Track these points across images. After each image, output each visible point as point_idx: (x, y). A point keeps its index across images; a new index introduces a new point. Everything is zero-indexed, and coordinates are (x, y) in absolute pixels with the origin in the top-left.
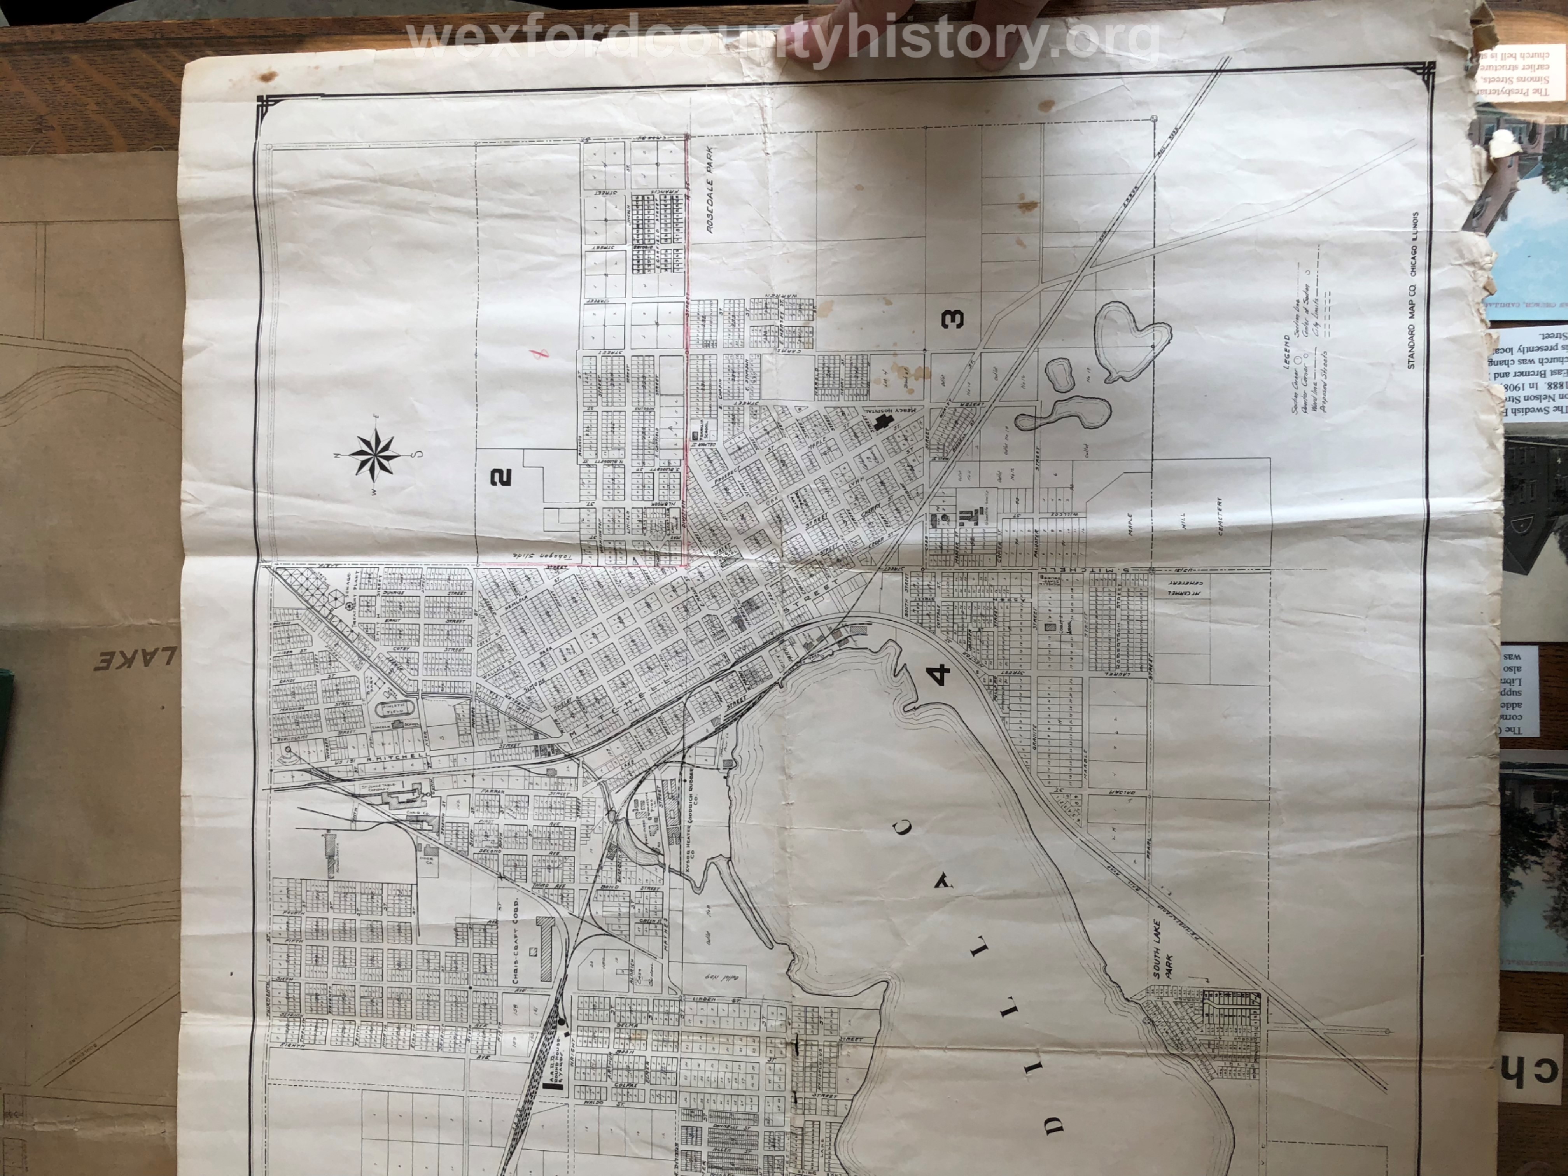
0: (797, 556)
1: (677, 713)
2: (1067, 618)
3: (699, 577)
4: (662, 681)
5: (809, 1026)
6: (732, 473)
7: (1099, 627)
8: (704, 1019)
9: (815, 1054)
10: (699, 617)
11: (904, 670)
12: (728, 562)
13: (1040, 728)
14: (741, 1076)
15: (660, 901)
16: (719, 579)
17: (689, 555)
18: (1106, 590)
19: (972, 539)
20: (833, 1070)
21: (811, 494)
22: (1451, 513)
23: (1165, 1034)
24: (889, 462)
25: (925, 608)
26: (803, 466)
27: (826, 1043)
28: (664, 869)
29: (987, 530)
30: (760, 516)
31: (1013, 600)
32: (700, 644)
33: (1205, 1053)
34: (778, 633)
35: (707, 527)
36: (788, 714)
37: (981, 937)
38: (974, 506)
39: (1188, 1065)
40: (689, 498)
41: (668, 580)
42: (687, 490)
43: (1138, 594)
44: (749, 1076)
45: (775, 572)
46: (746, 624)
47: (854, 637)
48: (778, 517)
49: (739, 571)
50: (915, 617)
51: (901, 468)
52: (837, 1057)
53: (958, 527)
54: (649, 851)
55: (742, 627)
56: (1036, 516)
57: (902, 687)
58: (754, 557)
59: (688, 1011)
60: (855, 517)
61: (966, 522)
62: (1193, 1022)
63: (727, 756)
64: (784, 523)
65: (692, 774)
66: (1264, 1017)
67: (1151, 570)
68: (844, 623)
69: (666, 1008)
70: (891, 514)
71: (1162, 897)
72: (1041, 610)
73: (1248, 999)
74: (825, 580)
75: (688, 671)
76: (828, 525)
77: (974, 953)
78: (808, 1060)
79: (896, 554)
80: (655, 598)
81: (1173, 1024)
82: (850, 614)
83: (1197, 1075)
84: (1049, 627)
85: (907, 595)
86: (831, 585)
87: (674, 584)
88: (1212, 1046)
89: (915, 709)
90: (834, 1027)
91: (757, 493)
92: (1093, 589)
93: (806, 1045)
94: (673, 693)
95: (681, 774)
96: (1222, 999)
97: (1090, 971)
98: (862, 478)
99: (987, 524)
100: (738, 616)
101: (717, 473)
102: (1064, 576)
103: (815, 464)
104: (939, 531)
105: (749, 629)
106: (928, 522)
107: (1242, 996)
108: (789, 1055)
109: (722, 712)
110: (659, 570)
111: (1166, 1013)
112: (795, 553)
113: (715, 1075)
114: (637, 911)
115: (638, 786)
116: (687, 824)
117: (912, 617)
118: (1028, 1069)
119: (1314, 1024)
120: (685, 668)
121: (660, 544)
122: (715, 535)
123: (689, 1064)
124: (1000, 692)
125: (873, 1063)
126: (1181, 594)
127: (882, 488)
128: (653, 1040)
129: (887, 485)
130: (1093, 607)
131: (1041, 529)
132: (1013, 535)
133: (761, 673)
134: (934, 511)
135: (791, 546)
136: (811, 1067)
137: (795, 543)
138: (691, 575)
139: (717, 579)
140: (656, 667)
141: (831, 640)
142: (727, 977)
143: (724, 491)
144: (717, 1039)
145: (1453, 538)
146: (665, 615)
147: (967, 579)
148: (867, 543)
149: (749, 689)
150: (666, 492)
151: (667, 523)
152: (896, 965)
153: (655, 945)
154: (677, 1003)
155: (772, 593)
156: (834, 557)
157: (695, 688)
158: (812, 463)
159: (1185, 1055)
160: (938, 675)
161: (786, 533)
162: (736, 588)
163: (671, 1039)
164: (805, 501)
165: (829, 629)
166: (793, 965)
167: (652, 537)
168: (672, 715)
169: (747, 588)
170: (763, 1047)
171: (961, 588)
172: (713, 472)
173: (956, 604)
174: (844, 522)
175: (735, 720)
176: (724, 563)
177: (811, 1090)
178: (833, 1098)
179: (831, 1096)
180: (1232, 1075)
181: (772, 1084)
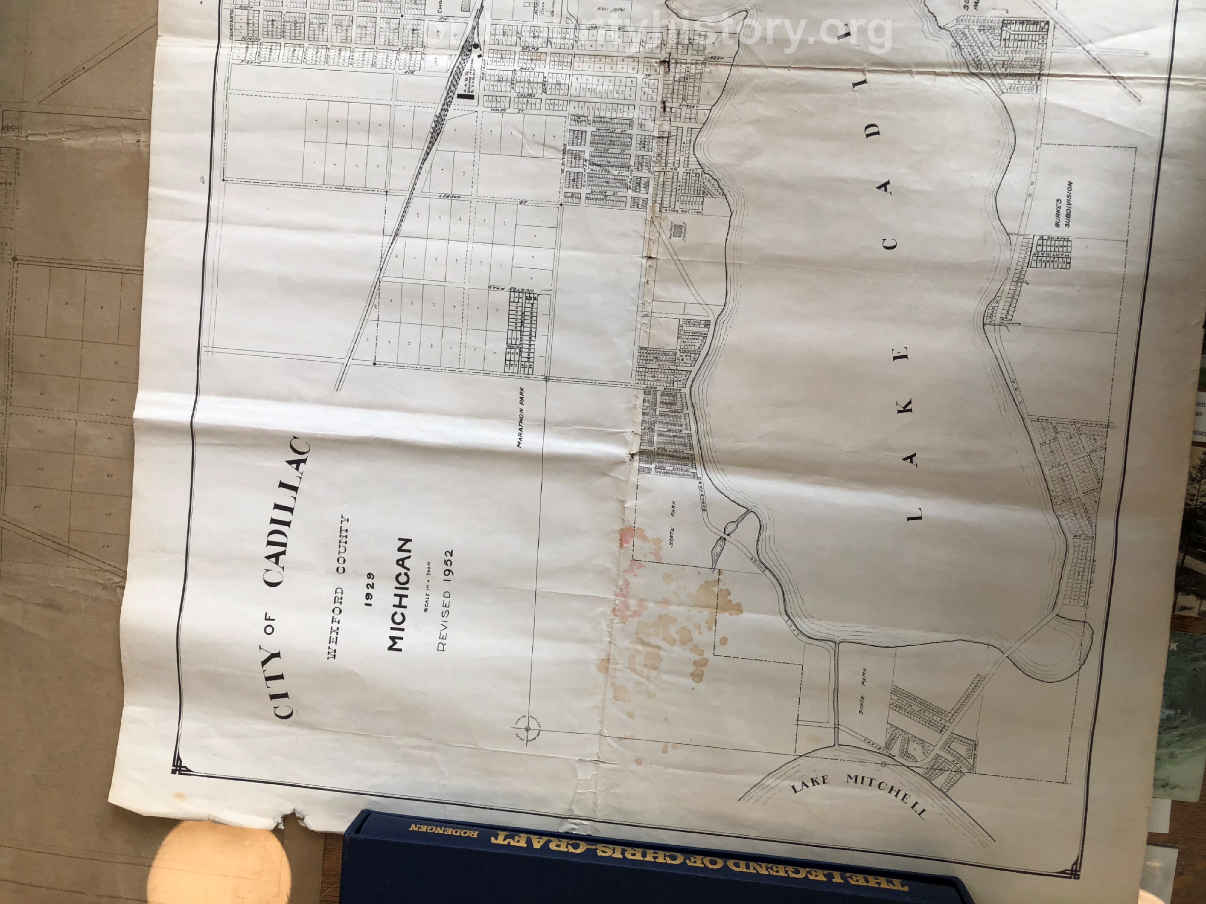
5: (680, 47)
8: (594, 43)
9: (683, 70)
14: (622, 88)
20: (697, 85)
23: (968, 56)
27: (693, 62)
33: (999, 72)
39: (984, 82)
44: (628, 89)
52: (701, 73)
59: (581, 37)
62: (992, 45)
66: (1049, 41)
69: (563, 35)
73: (1038, 26)
78: (677, 75)
81: (975, 47)
83: (990, 90)
88: (1005, 66)
90: (701, 48)
93: (677, 63)
96: (1017, 26)
97: (912, 3)
107: (1034, 23)
108: (662, 72)
111: (970, 38)
113: (600, 87)
118: (855, 85)
119: (1089, 46)
123: (579, 79)
125: (729, 78)
128: (551, 61)
136: (679, 81)
142: (615, 10)
144: (603, 60)
154: (573, 30)
159: (982, 74)
163: (565, 60)
170: (641, 66)
177: (678, 101)
178: (695, 107)
179: (694, 107)
180: (1018, 90)
181: (646, 96)
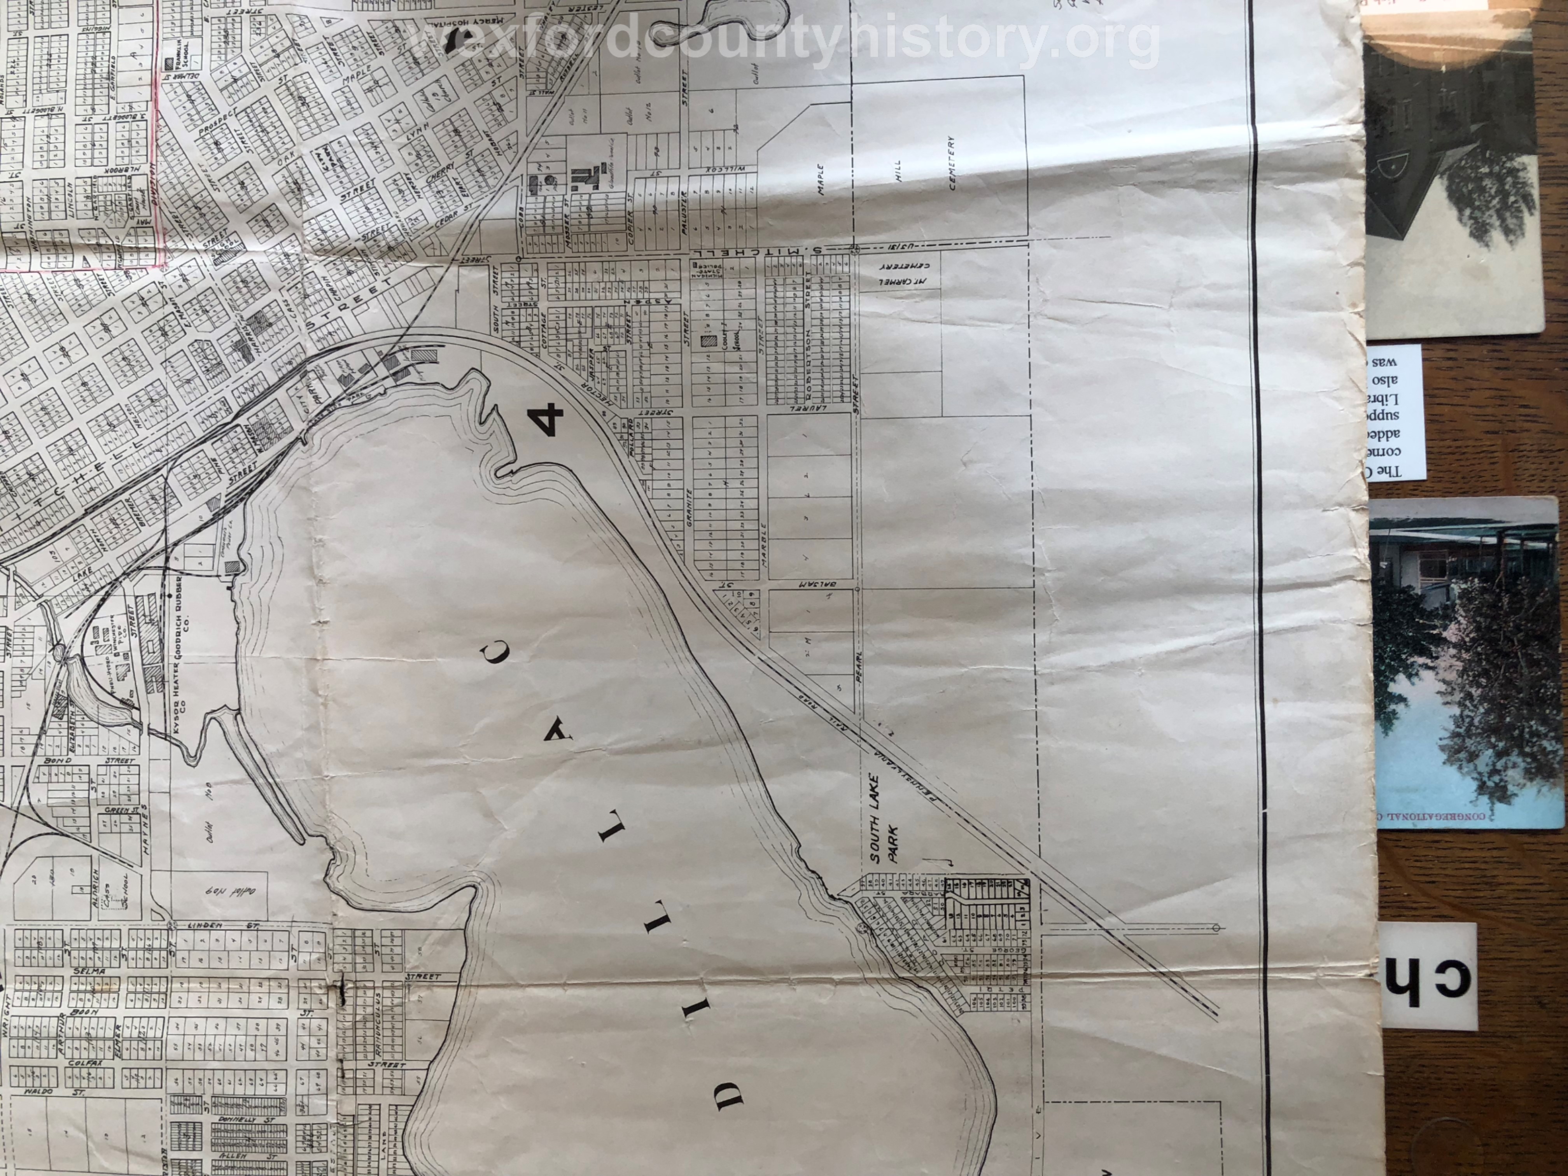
0: (325, 243)
1: (155, 492)
2: (733, 326)
3: (181, 282)
4: (130, 444)
5: (359, 959)
6: (225, 117)
7: (780, 337)
8: (204, 956)
9: (369, 1001)
10: (183, 343)
11: (495, 413)
12: (225, 258)
13: (698, 494)
14: (261, 1040)
15: (134, 780)
16: (212, 284)
17: (166, 250)
18: (789, 281)
19: (589, 208)
20: (398, 1025)
21: (349, 150)
22: (1289, 142)
23: (890, 948)
24: (466, 100)
25: (523, 319)
26: (334, 108)
27: (385, 984)
28: (141, 730)
29: (611, 196)
30: (269, 183)
31: (653, 302)
32: (186, 386)
33: (951, 974)
34: (299, 360)
35: (190, 204)
36: (317, 483)
37: (614, 812)
38: (592, 160)
39: (926, 994)
40: (160, 158)
41: (134, 287)
42: (157, 145)
43: (836, 286)
44: (271, 1040)
45: (293, 268)
46: (253, 352)
47: (417, 366)
48: (296, 183)
49: (241, 270)
50: (509, 333)
51: (484, 107)
52: (402, 1005)
53: (570, 192)
54: (118, 704)
55: (247, 357)
56: (684, 173)
57: (492, 440)
58: (262, 248)
59: (181, 945)
60: (416, 183)
61: (582, 186)
62: (931, 927)
63: (231, 555)
64: (305, 193)
65: (179, 585)
66: (1035, 915)
67: (854, 248)
68: (402, 345)
69: (148, 942)
70: (471, 177)
71: (880, 738)
72: (694, 315)
73: (1011, 889)
74: (371, 279)
75: (170, 427)
76: (376, 196)
77: (604, 836)
78: (360, 1011)
79: (477, 235)
80: (115, 317)
81: (901, 932)
82: (411, 331)
83: (939, 1009)
84: (707, 340)
85: (496, 300)
86: (380, 286)
87: (143, 293)
88: (960, 964)
89: (512, 472)
90: (397, 959)
91: (263, 148)
92: (770, 282)
93: (357, 988)
94: (147, 462)
95: (163, 586)
96: (972, 890)
97: (775, 856)
98: (426, 125)
99: (612, 187)
100: (242, 340)
101: (201, 118)
102: (728, 263)
103: (355, 105)
104: (541, 199)
105: (258, 359)
106: (525, 188)
107: (1002, 884)
108: (332, 1004)
109: (222, 488)
110: (121, 273)
111: (890, 915)
112: (322, 237)
113: (220, 1040)
114: (100, 795)
115: (99, 606)
116: (173, 661)
117: (505, 333)
118: (688, 1011)
119: (1109, 922)
120: (164, 423)
121: (122, 234)
122: (203, 215)
123: (181, 1026)
124: (638, 443)
125: (456, 1011)
126: (899, 283)
127: (457, 138)
128: (129, 992)
129: (463, 134)
130: (770, 308)
131: (691, 190)
132: (650, 200)
133: (277, 425)
134: (533, 170)
135: (316, 227)
136: (365, 1021)
137: (322, 224)
138: (169, 279)
139: (208, 282)
140: (120, 423)
141: (382, 371)
142: (239, 891)
143: (213, 146)
144: (224, 986)
145: (1293, 182)
146: (132, 343)
147: (584, 272)
148: (433, 219)
149: (260, 451)
150: (126, 151)
151: (129, 198)
152: (487, 861)
153: (131, 845)
154: (165, 933)
155: (290, 302)
156: (383, 243)
157: (180, 454)
158: (349, 104)
159: (921, 978)
160: (545, 420)
161: (309, 207)
162: (237, 296)
163: (156, 989)
164: (339, 160)
165: (379, 353)
166: (332, 867)
167: (108, 222)
168: (147, 496)
169: (252, 296)
170: (293, 993)
171: (576, 286)
172: (196, 117)
173: (569, 311)
174: (401, 191)
175: (242, 500)
176: (220, 258)
177: (366, 1056)
178: (399, 1067)
179: (396, 1066)
180: (991, 1005)
181: (307, 1050)
